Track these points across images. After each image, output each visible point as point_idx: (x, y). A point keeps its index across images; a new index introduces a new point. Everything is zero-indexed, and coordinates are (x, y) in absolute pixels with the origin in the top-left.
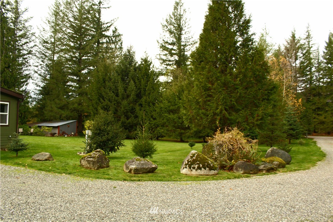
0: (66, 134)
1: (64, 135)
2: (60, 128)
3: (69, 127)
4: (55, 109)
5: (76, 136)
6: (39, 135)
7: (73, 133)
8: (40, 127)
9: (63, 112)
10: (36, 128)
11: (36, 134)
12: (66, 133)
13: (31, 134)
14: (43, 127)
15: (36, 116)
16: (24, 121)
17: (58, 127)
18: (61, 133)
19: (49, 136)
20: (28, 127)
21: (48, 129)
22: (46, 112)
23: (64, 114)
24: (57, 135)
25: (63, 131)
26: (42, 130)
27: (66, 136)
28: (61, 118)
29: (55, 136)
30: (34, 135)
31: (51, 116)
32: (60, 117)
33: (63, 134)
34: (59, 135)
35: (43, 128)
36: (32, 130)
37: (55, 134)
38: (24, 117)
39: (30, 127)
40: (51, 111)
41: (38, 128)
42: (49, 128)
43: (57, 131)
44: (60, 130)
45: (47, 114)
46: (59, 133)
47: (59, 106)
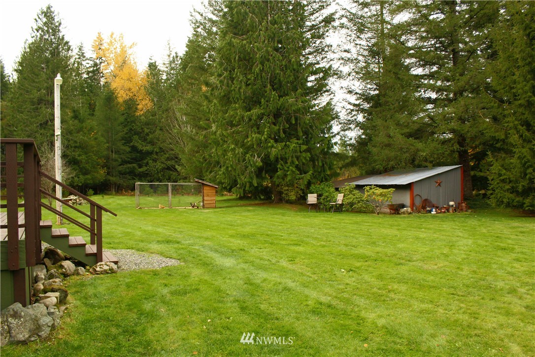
0: (433, 206)
1: (428, 209)
2: (416, 190)
3: (439, 185)
4: (399, 139)
5: (462, 210)
6: (359, 211)
7: (451, 203)
8: (360, 187)
9: (420, 145)
10: (351, 191)
11: (351, 206)
12: (434, 201)
13: (339, 209)
14: (368, 188)
15: (353, 163)
16: (322, 175)
17: (409, 187)
18: (418, 202)
19: (385, 213)
20: (332, 190)
21: (381, 195)
22: (374, 150)
23: (424, 151)
24: (409, 210)
25: (424, 197)
26: (365, 196)
27: (434, 212)
28: (416, 163)
29: (404, 213)
30: (347, 211)
31: (389, 160)
32: (413, 160)
33: (424, 208)
34: (412, 209)
35: (368, 191)
36: (340, 198)
37: (403, 206)
38: (323, 165)
39: (337, 189)
40: (389, 145)
41: (356, 192)
42: (385, 190)
43: (406, 198)
44: (415, 195)
45: (378, 153)
46: (413, 204)
47: (406, 130)
